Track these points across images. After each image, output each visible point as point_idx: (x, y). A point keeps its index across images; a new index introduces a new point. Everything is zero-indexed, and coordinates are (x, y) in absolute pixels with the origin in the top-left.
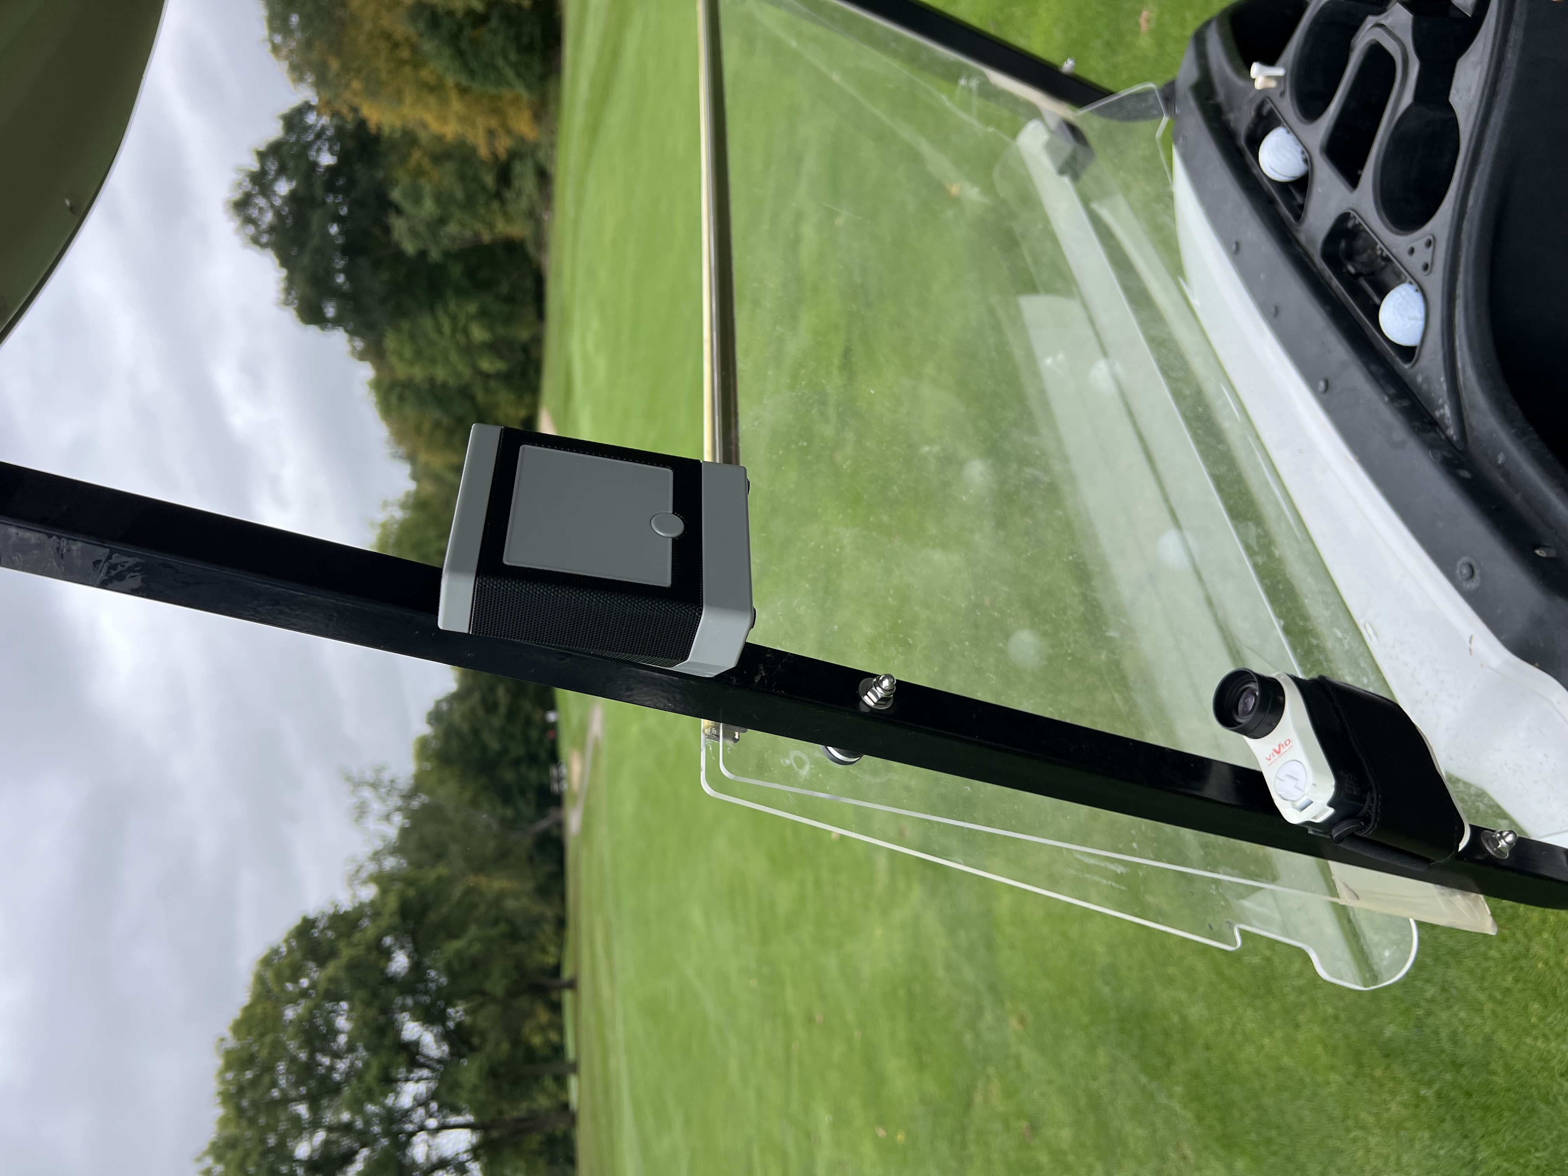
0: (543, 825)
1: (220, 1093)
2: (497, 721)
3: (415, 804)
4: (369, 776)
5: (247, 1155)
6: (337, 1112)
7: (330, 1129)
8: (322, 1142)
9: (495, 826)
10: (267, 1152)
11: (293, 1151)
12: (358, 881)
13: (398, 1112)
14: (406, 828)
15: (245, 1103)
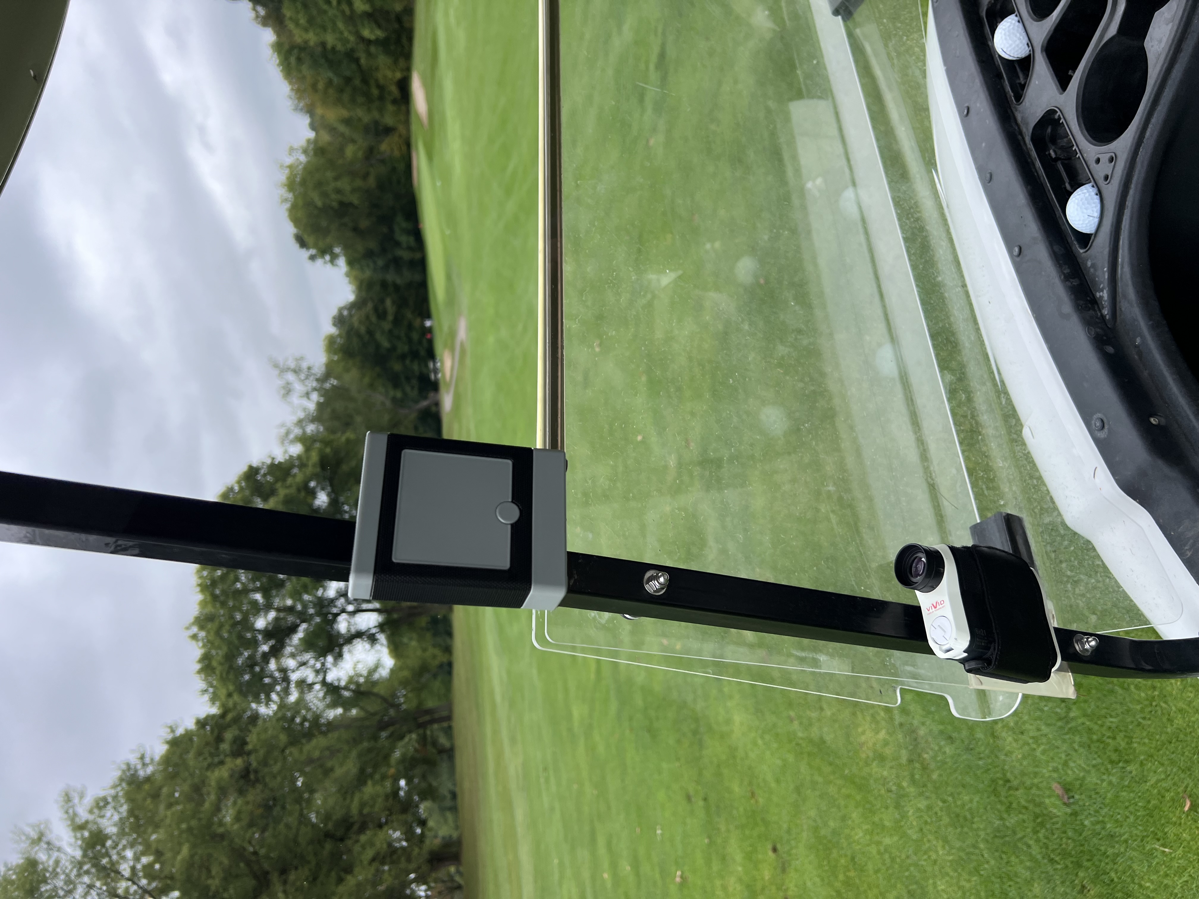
0: (424, 404)
1: (199, 585)
2: (387, 326)
3: (327, 385)
4: (292, 365)
5: (221, 626)
6: (283, 598)
7: (278, 610)
8: (273, 619)
9: (388, 403)
10: (236, 624)
11: (253, 624)
12: (288, 441)
13: (326, 600)
14: (321, 403)
15: (218, 592)
